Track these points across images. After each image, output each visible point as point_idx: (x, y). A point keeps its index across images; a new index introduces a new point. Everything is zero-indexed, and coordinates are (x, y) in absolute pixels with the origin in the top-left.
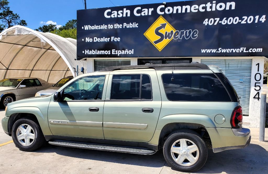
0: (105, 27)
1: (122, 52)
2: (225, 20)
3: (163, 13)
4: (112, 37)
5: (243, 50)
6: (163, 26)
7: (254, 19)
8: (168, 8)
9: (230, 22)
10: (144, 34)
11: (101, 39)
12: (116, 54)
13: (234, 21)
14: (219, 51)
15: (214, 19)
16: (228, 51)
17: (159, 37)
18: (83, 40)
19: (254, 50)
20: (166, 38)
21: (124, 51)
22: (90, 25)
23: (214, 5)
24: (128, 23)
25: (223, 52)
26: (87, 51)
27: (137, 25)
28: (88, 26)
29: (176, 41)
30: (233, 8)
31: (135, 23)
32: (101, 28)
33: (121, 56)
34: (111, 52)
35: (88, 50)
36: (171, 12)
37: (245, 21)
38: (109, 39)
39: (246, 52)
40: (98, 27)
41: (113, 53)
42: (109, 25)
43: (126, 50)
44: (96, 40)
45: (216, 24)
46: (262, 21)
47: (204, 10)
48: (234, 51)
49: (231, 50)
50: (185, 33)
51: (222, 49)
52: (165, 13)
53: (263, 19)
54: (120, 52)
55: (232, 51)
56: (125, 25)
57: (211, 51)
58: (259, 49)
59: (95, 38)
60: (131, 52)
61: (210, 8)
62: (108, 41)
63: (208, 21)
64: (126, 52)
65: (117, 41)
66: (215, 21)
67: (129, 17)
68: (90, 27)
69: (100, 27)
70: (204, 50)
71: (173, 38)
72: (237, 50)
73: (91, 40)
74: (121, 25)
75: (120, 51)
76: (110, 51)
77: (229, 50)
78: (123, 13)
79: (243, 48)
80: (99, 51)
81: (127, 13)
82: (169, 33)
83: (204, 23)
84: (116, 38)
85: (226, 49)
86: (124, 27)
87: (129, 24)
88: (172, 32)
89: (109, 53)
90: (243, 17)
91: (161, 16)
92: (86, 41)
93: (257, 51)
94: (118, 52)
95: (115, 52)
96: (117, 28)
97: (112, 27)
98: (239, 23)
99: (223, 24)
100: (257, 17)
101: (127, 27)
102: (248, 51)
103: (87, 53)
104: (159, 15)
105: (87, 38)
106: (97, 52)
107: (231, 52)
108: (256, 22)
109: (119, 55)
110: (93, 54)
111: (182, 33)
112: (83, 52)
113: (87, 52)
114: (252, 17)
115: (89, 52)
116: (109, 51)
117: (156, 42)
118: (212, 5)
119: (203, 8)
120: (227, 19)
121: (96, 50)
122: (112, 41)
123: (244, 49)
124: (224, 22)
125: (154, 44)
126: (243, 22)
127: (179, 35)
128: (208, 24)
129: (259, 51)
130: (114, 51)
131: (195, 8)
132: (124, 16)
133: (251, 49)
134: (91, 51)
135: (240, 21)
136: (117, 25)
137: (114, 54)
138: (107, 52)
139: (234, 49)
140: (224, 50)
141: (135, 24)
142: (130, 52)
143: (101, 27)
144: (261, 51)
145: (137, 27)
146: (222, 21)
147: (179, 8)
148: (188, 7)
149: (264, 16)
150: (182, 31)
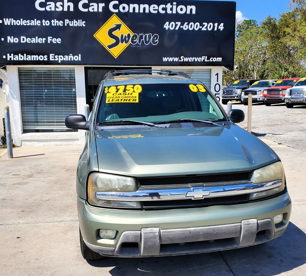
0: (37, 23)
1: (65, 58)
2: (187, 25)
3: (117, 11)
4: (49, 38)
5: (204, 59)
6: (118, 27)
7: (214, 27)
8: (122, 5)
9: (191, 27)
10: (94, 36)
11: (31, 40)
12: (56, 60)
13: (195, 26)
14: (181, 60)
15: (175, 23)
16: (191, 60)
17: (114, 41)
18: (3, 39)
19: (215, 59)
20: (122, 42)
21: (67, 56)
22: (12, 19)
23: (175, 7)
24: (71, 20)
25: (185, 61)
26: (10, 55)
27: (84, 24)
28: (10, 19)
29: (133, 46)
30: (194, 12)
31: (81, 20)
32: (31, 25)
33: (63, 63)
34: (48, 58)
35: (12, 55)
36: (126, 10)
37: (205, 28)
38: (44, 39)
39: (207, 61)
40: (26, 22)
41: (51, 59)
42: (44, 20)
43: (71, 55)
44: (24, 40)
45: (177, 28)
46: (220, 29)
47: (164, 12)
48: (196, 60)
49: (193, 58)
50: (144, 37)
51: (184, 57)
52: (119, 10)
53: (221, 27)
54: (61, 58)
55: (194, 60)
56: (67, 21)
57: (173, 59)
58: (219, 58)
59: (22, 37)
60: (78, 58)
61: (171, 10)
62: (44, 42)
63: (169, 25)
64: (71, 58)
65: (57, 42)
66: (176, 25)
67: (72, 11)
68: (13, 21)
69: (30, 22)
70: (166, 58)
71: (131, 42)
72: (199, 59)
73: (16, 40)
74: (61, 22)
75: (62, 56)
76: (47, 56)
77: (191, 58)
78: (63, 6)
79: (204, 57)
80: (29, 56)
81: (69, 7)
82: (125, 36)
83: (165, 27)
84: (55, 39)
85: (188, 58)
86: (66, 25)
87: (72, 22)
88: (129, 35)
89: (46, 59)
90: (204, 24)
91: (114, 14)
92: (8, 42)
93: (217, 61)
94: (58, 58)
95: (55, 58)
96: (55, 25)
97: (47, 23)
98: (200, 29)
99: (185, 29)
100: (216, 24)
101: (70, 25)
102: (209, 61)
103: (10, 59)
104: (113, 13)
105: (9, 38)
106: (27, 57)
107: (193, 61)
108: (216, 29)
109: (60, 62)
110: (20, 59)
111: (141, 37)
112: (4, 57)
113: (10, 57)
114: (211, 24)
115: (14, 57)
116: (45, 56)
117: (110, 47)
118: (172, 6)
119: (163, 9)
120: (188, 24)
121: (25, 55)
122: (49, 42)
123: (205, 58)
124: (186, 27)
125: (108, 49)
126: (204, 29)
127: (137, 40)
128: (169, 28)
129: (219, 61)
130: (52, 56)
131: (154, 8)
132: (64, 10)
133: (212, 58)
134: (17, 56)
135: (201, 27)
136: (56, 21)
137: (53, 60)
138: (41, 58)
139: (196, 58)
140: (186, 58)
141: (81, 22)
142: (76, 58)
143: (31, 23)
144: (221, 61)
145: (84, 25)
146: (183, 26)
147: (136, 6)
148: (146, 6)
149: (222, 24)
150: (141, 35)
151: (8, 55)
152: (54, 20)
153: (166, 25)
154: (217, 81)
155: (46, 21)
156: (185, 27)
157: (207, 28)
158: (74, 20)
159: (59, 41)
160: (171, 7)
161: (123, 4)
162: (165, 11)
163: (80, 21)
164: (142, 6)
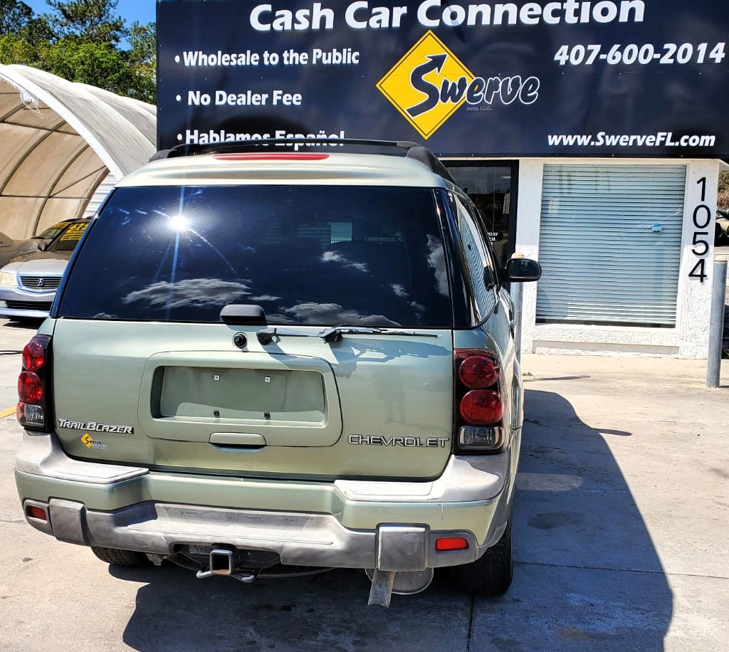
0: (253, 59)
2: (617, 50)
3: (436, 23)
4: (275, 93)
5: (663, 139)
6: (437, 62)
7: (696, 53)
8: (450, 9)
9: (629, 57)
10: (377, 86)
11: (237, 98)
13: (639, 54)
14: (598, 141)
15: (586, 47)
16: (624, 142)
17: (424, 97)
18: (179, 98)
19: (695, 141)
20: (444, 100)
21: (312, 136)
22: (201, 53)
23: (586, 7)
24: (327, 50)
25: (608, 144)
26: (192, 133)
27: (357, 58)
28: (196, 53)
30: (639, 17)
31: (350, 50)
32: (239, 64)
35: (197, 132)
36: (460, 20)
37: (670, 58)
38: (265, 96)
39: (672, 144)
40: (228, 59)
42: (266, 52)
43: (321, 134)
44: (225, 99)
45: (590, 61)
46: (715, 59)
47: (557, 20)
48: (640, 143)
49: (633, 137)
51: (606, 134)
52: (442, 22)
53: (718, 54)
55: (635, 141)
56: (317, 54)
57: (576, 140)
58: (708, 138)
59: (218, 93)
61: (575, 15)
62: (264, 103)
63: (569, 53)
65: (292, 103)
66: (588, 53)
67: (329, 30)
68: (202, 56)
69: (237, 59)
70: (555, 137)
71: (466, 99)
72: (649, 140)
73: (206, 100)
74: (305, 55)
75: (301, 136)
77: (627, 137)
78: (310, 18)
79: (665, 134)
80: (232, 135)
81: (323, 20)
82: (454, 84)
83: (557, 57)
84: (289, 95)
85: (618, 137)
86: (314, 62)
87: (330, 54)
88: (463, 82)
90: (666, 46)
91: (430, 31)
92: (190, 103)
93: (701, 144)
96: (291, 62)
97: (274, 59)
98: (655, 61)
99: (611, 62)
100: (703, 47)
101: (325, 62)
102: (677, 144)
103: (192, 140)
104: (427, 29)
105: (191, 94)
106: (226, 137)
107: (631, 144)
108: (700, 60)
109: (296, 148)
110: (212, 142)
111: (494, 86)
112: (180, 137)
113: (192, 137)
114: (689, 46)
115: (199, 138)
116: (266, 136)
117: (414, 111)
118: (580, 6)
119: (555, 13)
120: (621, 50)
121: (223, 132)
122: (275, 103)
123: (666, 137)
125: (408, 117)
126: (666, 60)
127: (484, 92)
128: (568, 62)
129: (707, 144)
130: (281, 135)
131: (531, 13)
132: (313, 28)
133: (687, 137)
134: (206, 135)
135: (658, 56)
136: (293, 54)
139: (639, 137)
140: (613, 137)
141: (349, 54)
143: (239, 60)
144: (712, 144)
145: (356, 62)
146: (607, 54)
147: (485, 9)
148: (512, 8)
149: (721, 46)
150: (494, 79)
151: (188, 132)
152: (289, 52)
153: (561, 54)
154: (703, 199)
155: (270, 53)
156: (614, 57)
157: (674, 56)
158: (335, 50)
159: (297, 99)
160: (577, 7)
161: (452, 7)
162: (559, 18)
163: (347, 52)
164: (500, 9)
